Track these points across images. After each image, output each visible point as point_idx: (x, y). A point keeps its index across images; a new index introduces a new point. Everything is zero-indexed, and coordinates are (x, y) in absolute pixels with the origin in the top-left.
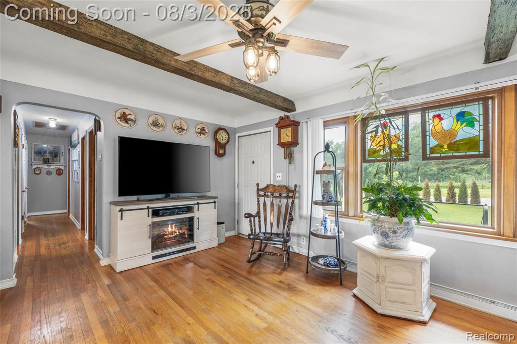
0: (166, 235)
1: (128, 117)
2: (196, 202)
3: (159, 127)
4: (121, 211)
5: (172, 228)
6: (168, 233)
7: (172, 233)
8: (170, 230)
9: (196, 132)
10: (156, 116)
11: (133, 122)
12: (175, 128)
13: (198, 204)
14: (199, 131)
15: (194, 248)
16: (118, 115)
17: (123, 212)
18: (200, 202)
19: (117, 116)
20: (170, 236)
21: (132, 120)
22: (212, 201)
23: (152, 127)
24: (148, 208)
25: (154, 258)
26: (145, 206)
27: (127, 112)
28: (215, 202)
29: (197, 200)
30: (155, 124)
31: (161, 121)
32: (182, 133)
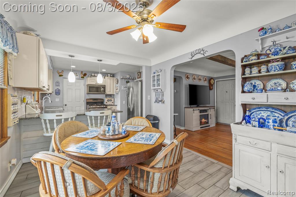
1: (188, 77)
4: (193, 110)
9: (204, 80)
10: (194, 75)
11: (189, 79)
12: (199, 79)
13: (210, 109)
15: (209, 126)
16: (186, 76)
22: (213, 108)
23: (194, 80)
24: (199, 110)
25: (201, 128)
26: (198, 109)
27: (188, 75)
28: (214, 108)
30: (194, 78)
32: (200, 81)
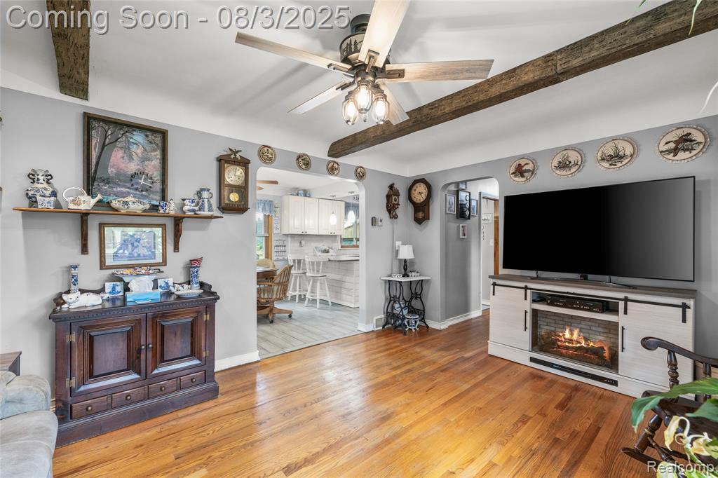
0: (560, 341)
1: (524, 169)
2: (621, 295)
3: (570, 168)
4: (494, 284)
5: (572, 334)
6: (563, 340)
7: (571, 341)
8: (567, 335)
9: (662, 152)
10: (564, 153)
11: (530, 173)
12: (603, 159)
13: (626, 299)
14: (672, 145)
15: (615, 383)
16: (513, 170)
17: (496, 287)
18: (631, 296)
19: (511, 172)
20: (567, 344)
21: (528, 171)
22: (676, 302)
23: (558, 172)
24: (526, 288)
25: (532, 360)
27: (522, 162)
29: (625, 292)
30: (563, 165)
31: (573, 157)
32: (619, 164)
